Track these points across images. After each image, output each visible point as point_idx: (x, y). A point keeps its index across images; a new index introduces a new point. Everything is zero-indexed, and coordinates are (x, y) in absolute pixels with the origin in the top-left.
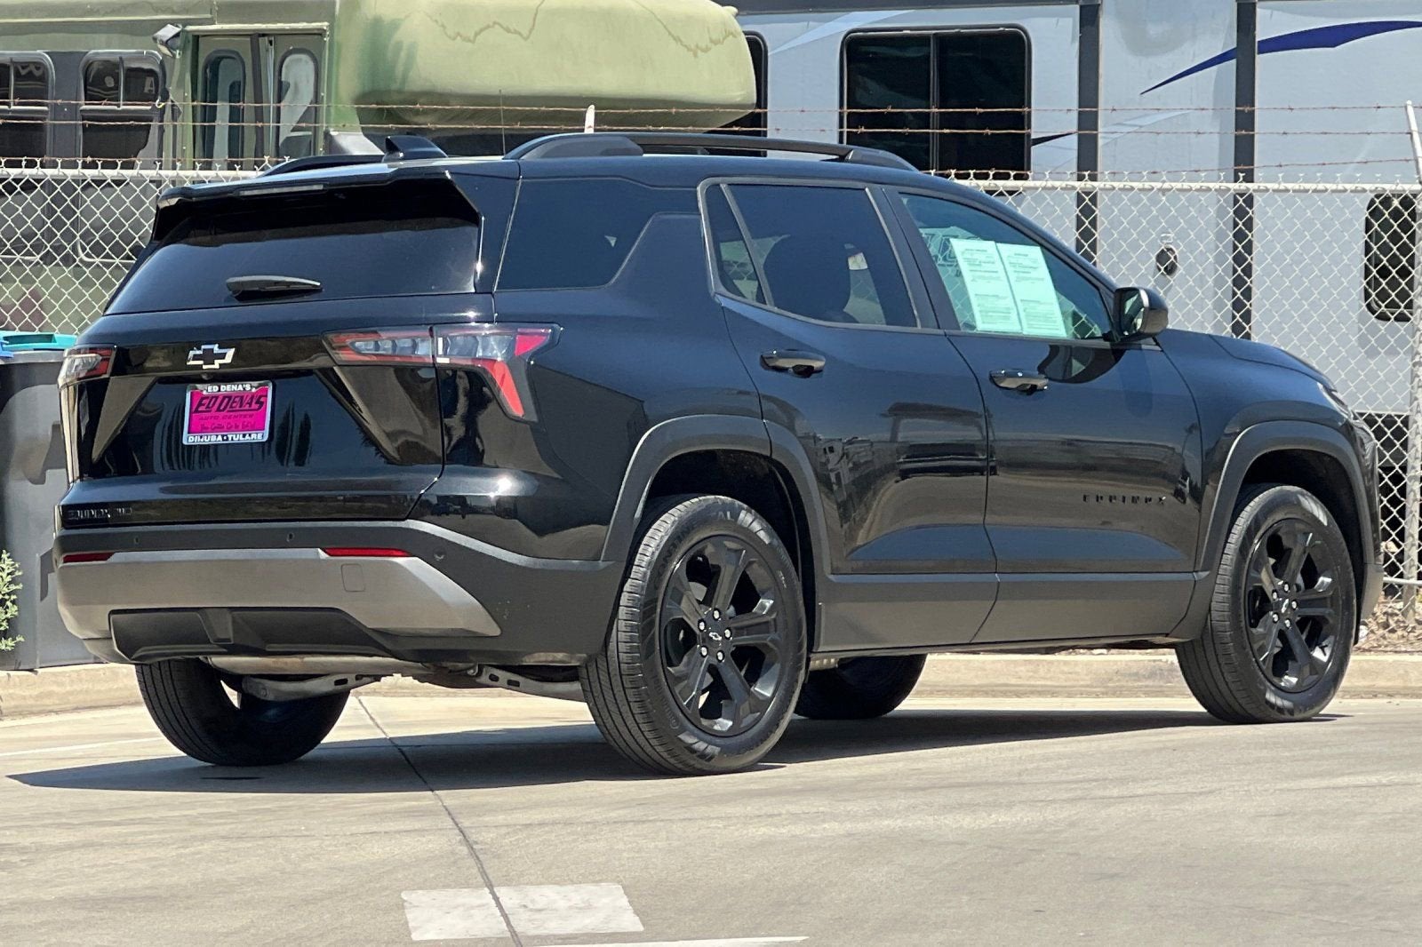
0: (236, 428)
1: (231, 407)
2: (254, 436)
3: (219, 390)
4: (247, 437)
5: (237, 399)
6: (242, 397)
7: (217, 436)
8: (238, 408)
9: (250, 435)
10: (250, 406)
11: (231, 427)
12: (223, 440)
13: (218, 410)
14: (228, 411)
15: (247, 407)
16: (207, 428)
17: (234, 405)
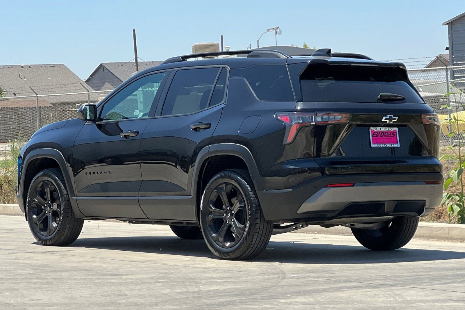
0: (388, 142)
1: (385, 135)
2: (395, 145)
3: (381, 130)
4: (393, 145)
5: (386, 133)
6: (388, 133)
7: (383, 145)
8: (387, 136)
9: (394, 145)
10: (391, 135)
11: (386, 142)
12: (385, 146)
13: (381, 136)
14: (384, 137)
15: (390, 136)
16: (378, 142)
17: (386, 135)
